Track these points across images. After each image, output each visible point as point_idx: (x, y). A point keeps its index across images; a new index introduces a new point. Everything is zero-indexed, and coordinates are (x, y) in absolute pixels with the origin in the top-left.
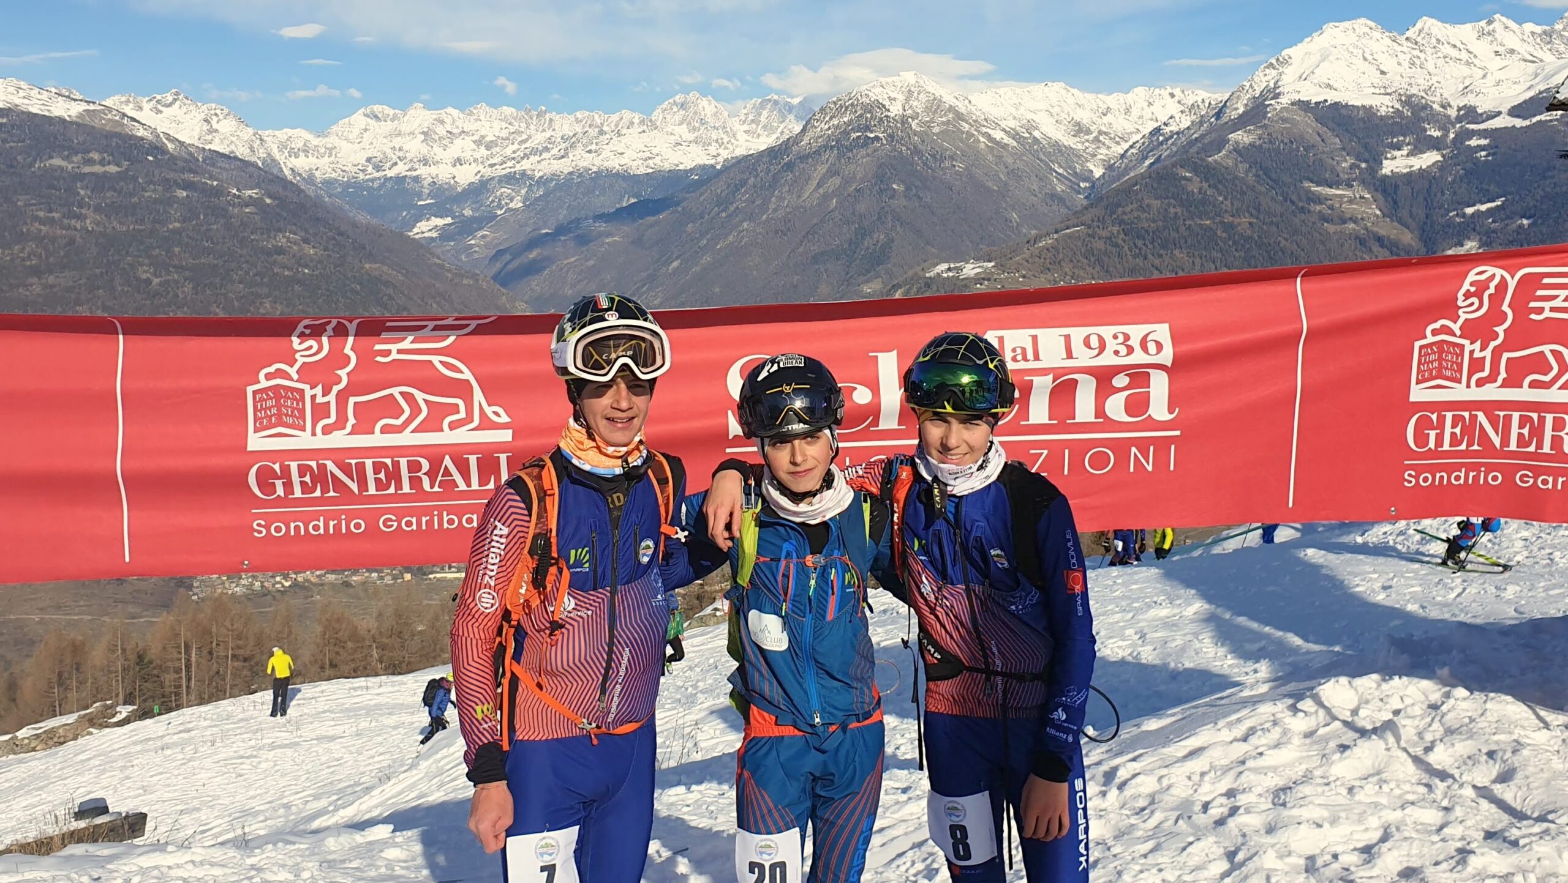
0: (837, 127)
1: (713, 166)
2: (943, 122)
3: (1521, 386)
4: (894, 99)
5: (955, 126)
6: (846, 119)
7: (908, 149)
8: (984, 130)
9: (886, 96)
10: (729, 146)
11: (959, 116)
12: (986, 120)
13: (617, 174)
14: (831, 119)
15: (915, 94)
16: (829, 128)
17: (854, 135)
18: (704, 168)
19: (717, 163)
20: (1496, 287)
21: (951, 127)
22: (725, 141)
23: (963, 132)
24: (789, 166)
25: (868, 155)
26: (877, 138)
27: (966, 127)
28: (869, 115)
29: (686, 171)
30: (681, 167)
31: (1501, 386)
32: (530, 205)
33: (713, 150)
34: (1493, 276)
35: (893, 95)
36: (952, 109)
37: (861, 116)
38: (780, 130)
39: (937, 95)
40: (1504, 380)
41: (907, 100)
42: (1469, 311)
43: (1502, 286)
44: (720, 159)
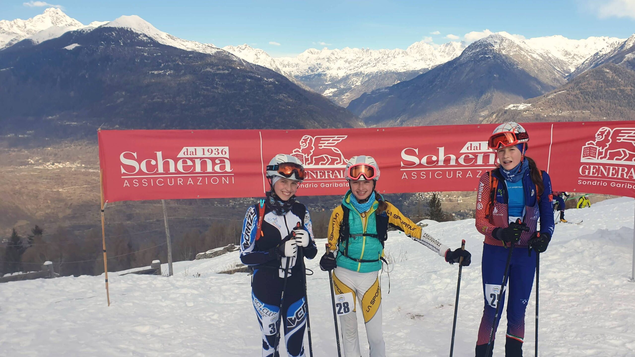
0: (474, 53)
1: (428, 69)
2: (514, 51)
3: (613, 159)
4: (496, 42)
5: (519, 52)
6: (478, 50)
7: (501, 61)
8: (530, 54)
9: (493, 41)
10: (434, 61)
11: (521, 49)
12: (531, 50)
13: (393, 72)
14: (472, 50)
15: (504, 40)
16: (471, 54)
17: (480, 56)
18: (424, 69)
19: (429, 67)
20: (607, 133)
21: (517, 53)
22: (432, 59)
23: (522, 55)
24: (456, 68)
25: (485, 64)
26: (489, 57)
27: (523, 53)
28: (486, 49)
29: (418, 71)
30: (416, 69)
31: (608, 159)
32: (363, 84)
33: (428, 62)
34: (606, 130)
35: (496, 41)
36: (518, 46)
37: (483, 49)
38: (453, 55)
39: (513, 41)
40: (608, 158)
41: (501, 43)
42: (598, 139)
43: (609, 133)
44: (431, 66)
